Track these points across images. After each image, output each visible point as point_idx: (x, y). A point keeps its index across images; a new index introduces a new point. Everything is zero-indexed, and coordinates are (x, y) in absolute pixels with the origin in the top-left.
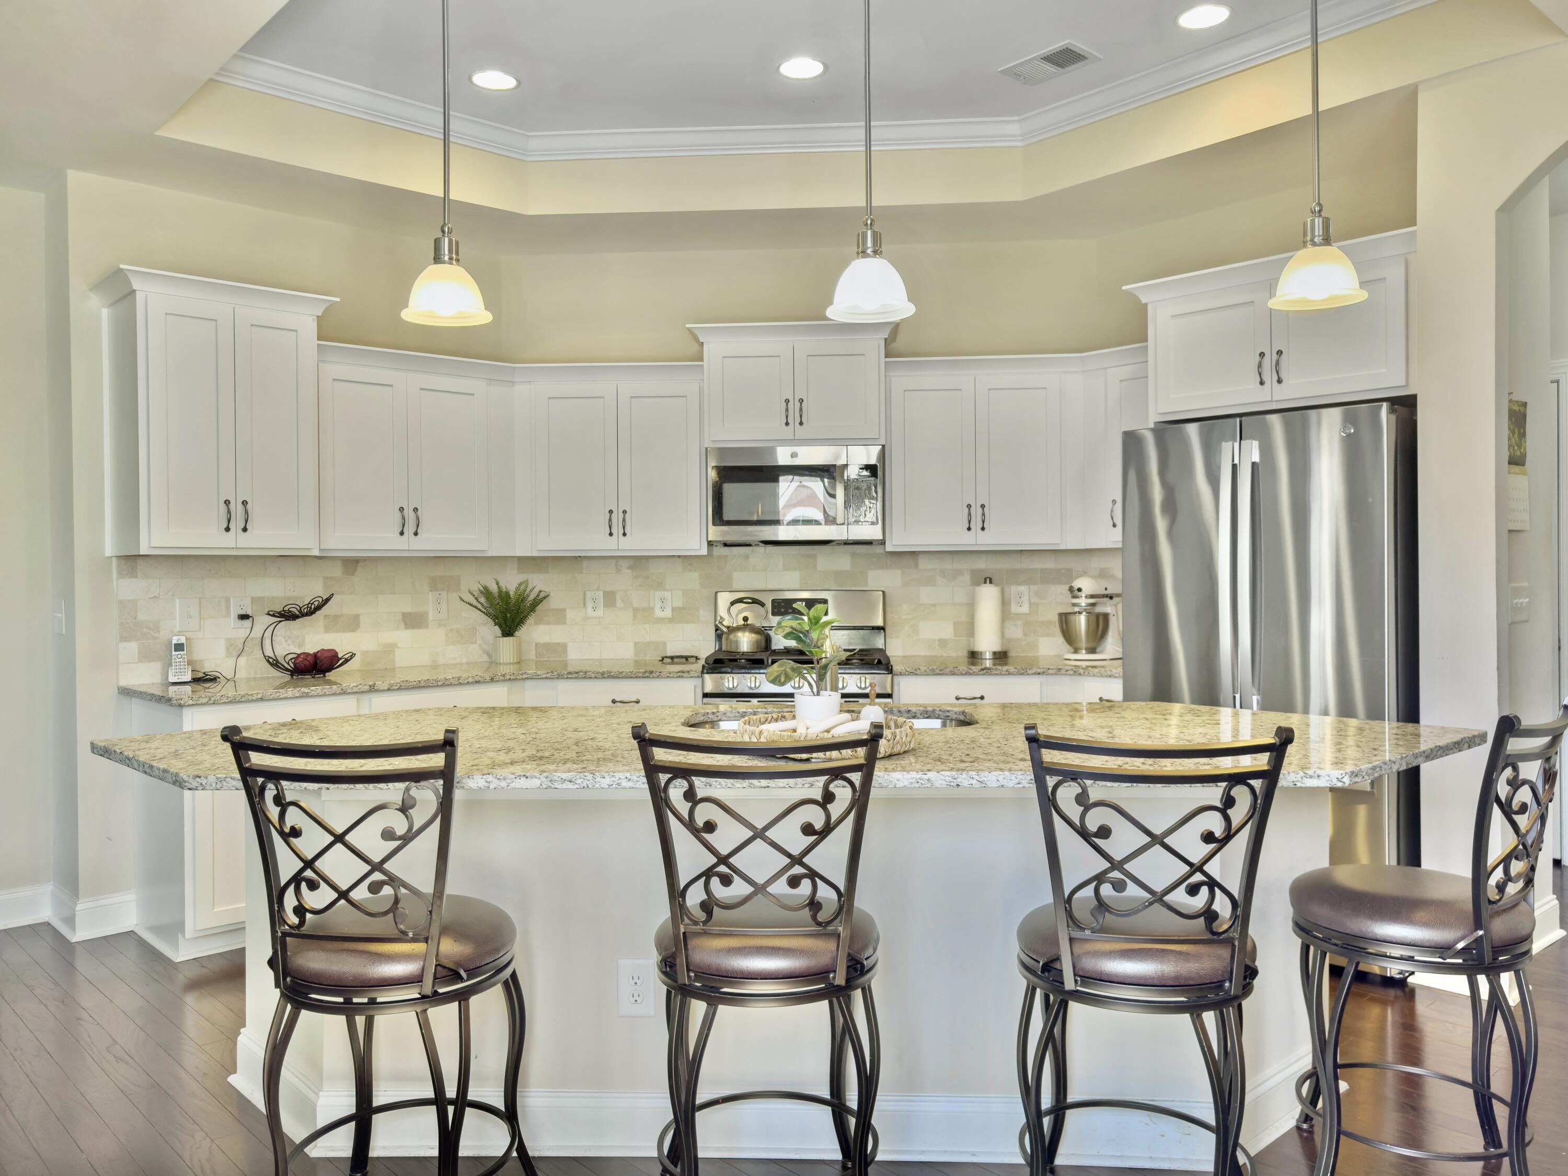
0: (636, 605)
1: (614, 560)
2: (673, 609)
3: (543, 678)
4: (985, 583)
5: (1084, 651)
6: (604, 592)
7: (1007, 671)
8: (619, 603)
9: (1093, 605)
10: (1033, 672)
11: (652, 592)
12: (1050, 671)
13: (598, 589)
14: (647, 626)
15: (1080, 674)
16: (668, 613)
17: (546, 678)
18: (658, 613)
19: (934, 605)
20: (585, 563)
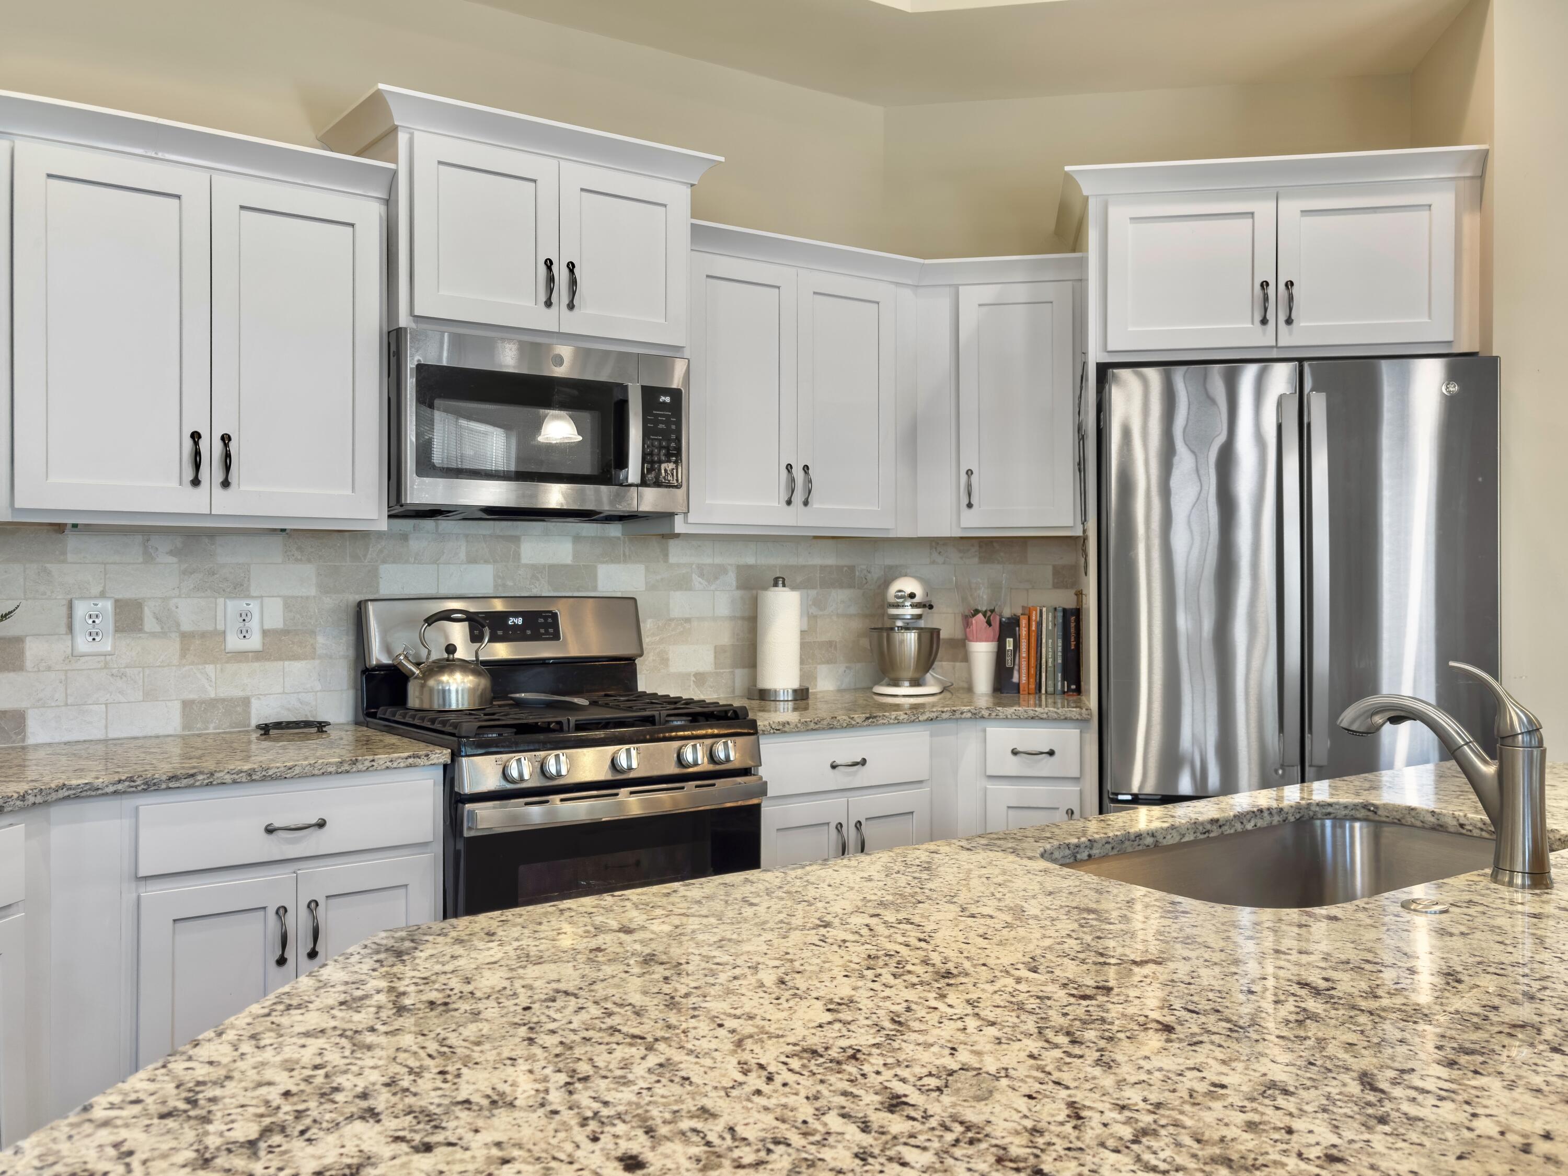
0: (186, 627)
1: (139, 538)
2: (265, 633)
3: (107, 794)
4: (776, 585)
5: (907, 683)
6: (117, 601)
7: (896, 718)
8: (150, 623)
9: (919, 617)
10: (925, 717)
11: (221, 601)
12: (944, 716)
13: (103, 595)
14: (210, 668)
15: (983, 717)
16: (255, 642)
17: (115, 792)
18: (234, 642)
19: (688, 620)
20: (72, 541)
